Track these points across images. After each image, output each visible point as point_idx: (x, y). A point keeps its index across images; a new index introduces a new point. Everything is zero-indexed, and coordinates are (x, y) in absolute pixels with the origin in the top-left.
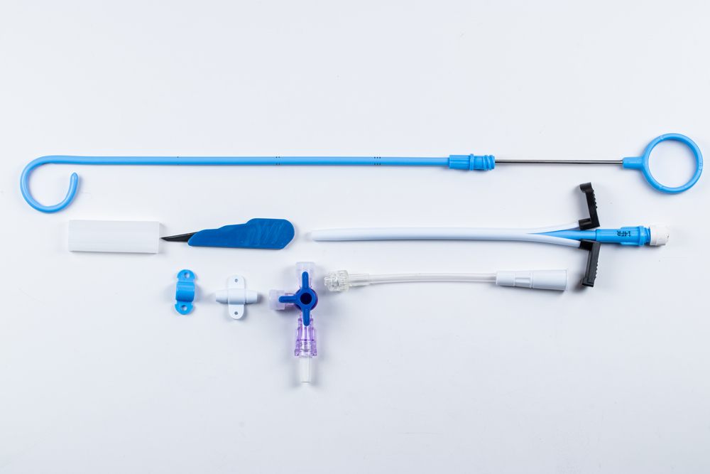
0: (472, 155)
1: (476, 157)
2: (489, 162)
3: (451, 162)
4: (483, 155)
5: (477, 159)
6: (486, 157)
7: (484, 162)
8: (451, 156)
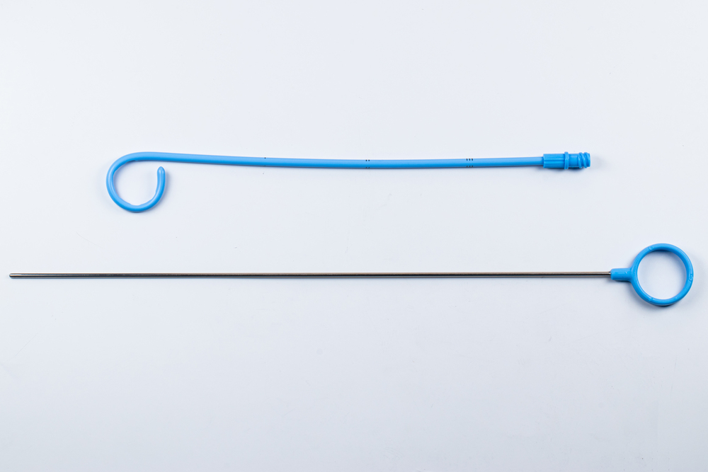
0: (567, 153)
1: (570, 155)
2: (584, 159)
3: (545, 162)
4: (578, 152)
5: (572, 157)
6: (580, 154)
7: (579, 159)
8: (545, 155)
